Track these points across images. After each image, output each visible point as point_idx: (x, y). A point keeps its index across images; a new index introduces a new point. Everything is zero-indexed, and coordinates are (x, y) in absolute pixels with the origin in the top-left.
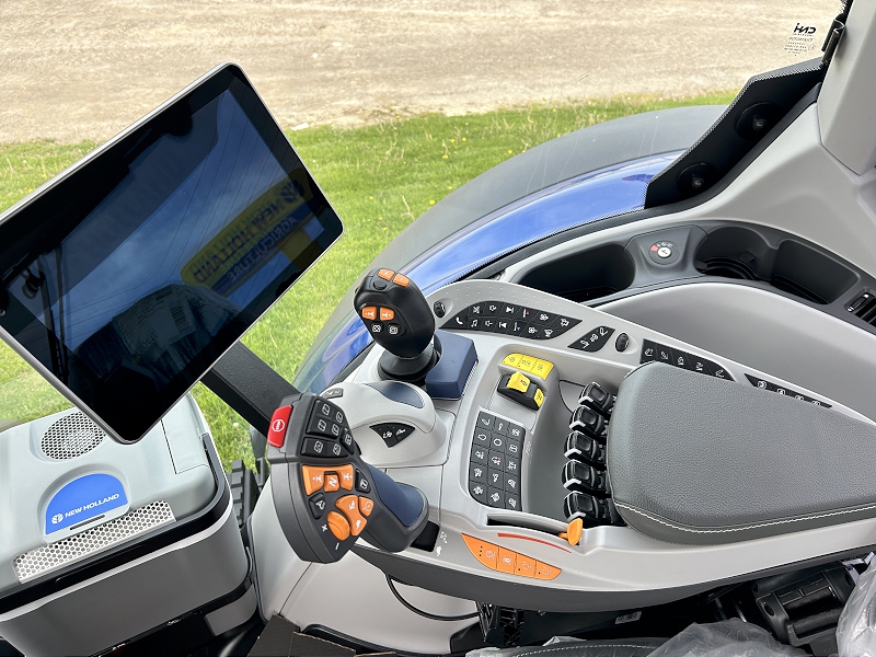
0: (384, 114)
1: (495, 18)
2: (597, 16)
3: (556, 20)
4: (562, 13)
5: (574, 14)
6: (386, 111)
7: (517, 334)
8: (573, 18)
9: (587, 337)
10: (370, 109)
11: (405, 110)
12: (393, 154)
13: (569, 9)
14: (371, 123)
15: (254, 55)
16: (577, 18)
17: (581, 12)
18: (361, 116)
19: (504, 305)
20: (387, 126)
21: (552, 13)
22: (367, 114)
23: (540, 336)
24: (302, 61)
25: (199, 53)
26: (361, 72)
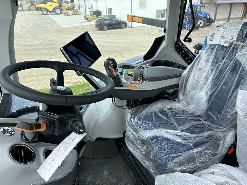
0: (77, 82)
1: (102, 59)
2: (127, 57)
3: (117, 59)
4: (118, 57)
5: (121, 57)
6: (78, 82)
7: (128, 69)
8: (121, 58)
9: (138, 68)
10: (73, 82)
11: (83, 81)
12: (82, 90)
13: (120, 56)
14: (74, 85)
15: (40, 72)
16: (122, 58)
17: (123, 56)
18: (71, 84)
19: (126, 66)
20: (79, 85)
21: (116, 57)
22: (73, 83)
23: (132, 69)
24: (53, 72)
25: (24, 73)
26: (70, 73)
